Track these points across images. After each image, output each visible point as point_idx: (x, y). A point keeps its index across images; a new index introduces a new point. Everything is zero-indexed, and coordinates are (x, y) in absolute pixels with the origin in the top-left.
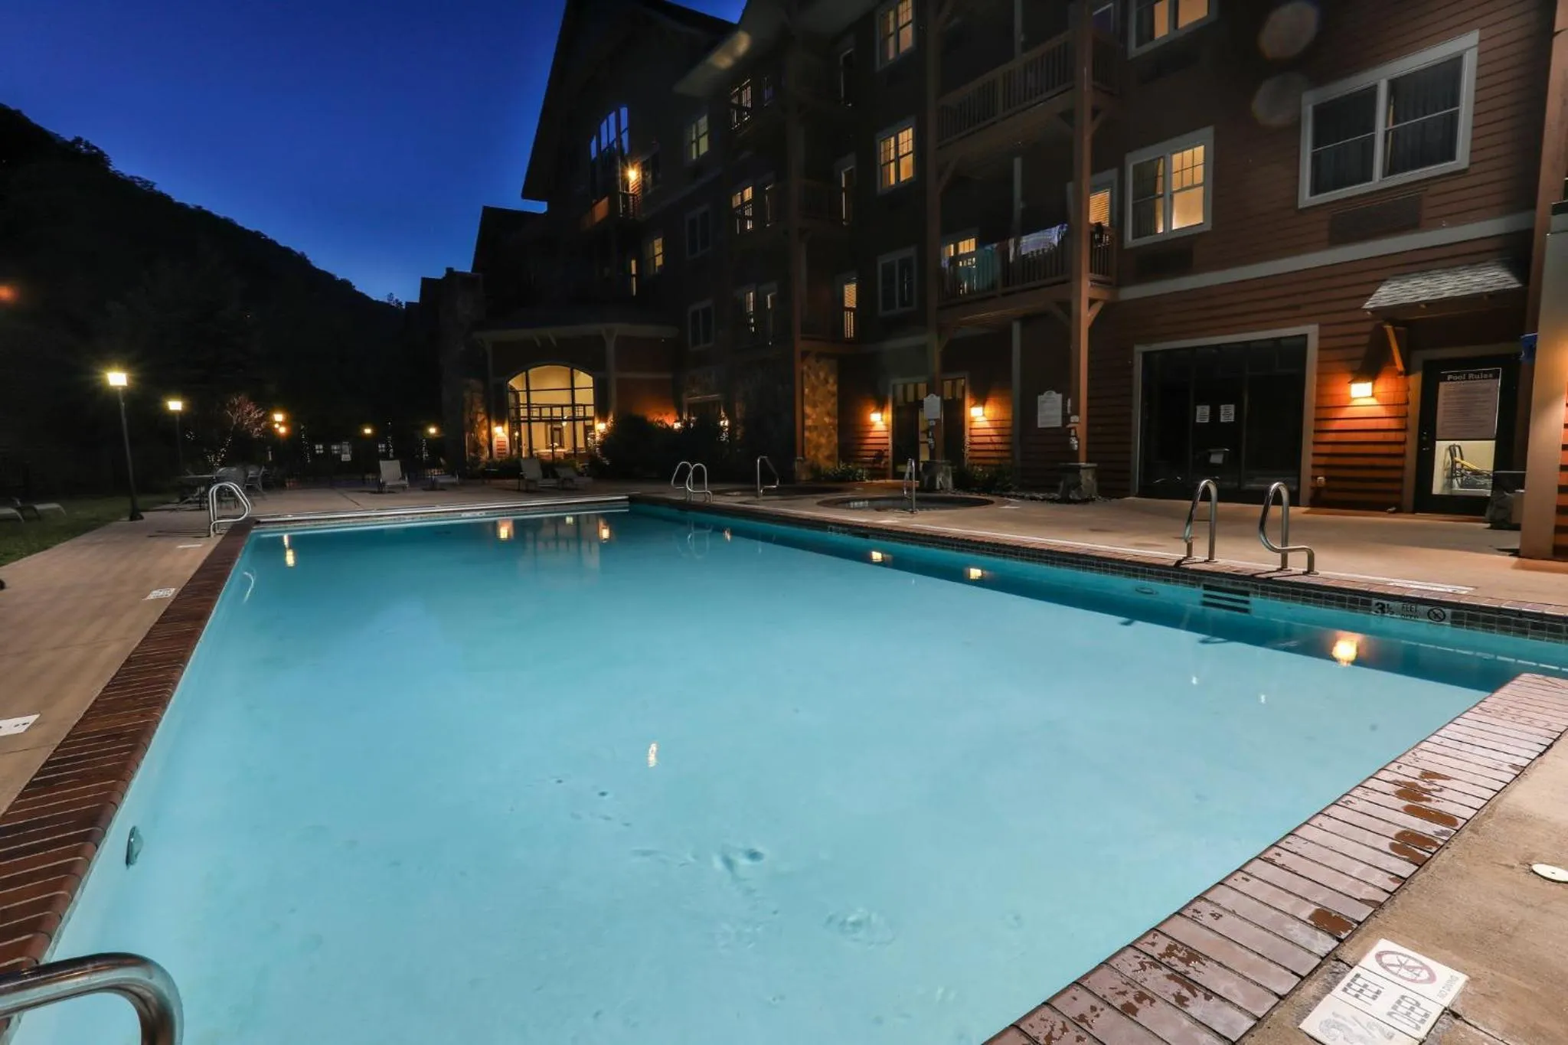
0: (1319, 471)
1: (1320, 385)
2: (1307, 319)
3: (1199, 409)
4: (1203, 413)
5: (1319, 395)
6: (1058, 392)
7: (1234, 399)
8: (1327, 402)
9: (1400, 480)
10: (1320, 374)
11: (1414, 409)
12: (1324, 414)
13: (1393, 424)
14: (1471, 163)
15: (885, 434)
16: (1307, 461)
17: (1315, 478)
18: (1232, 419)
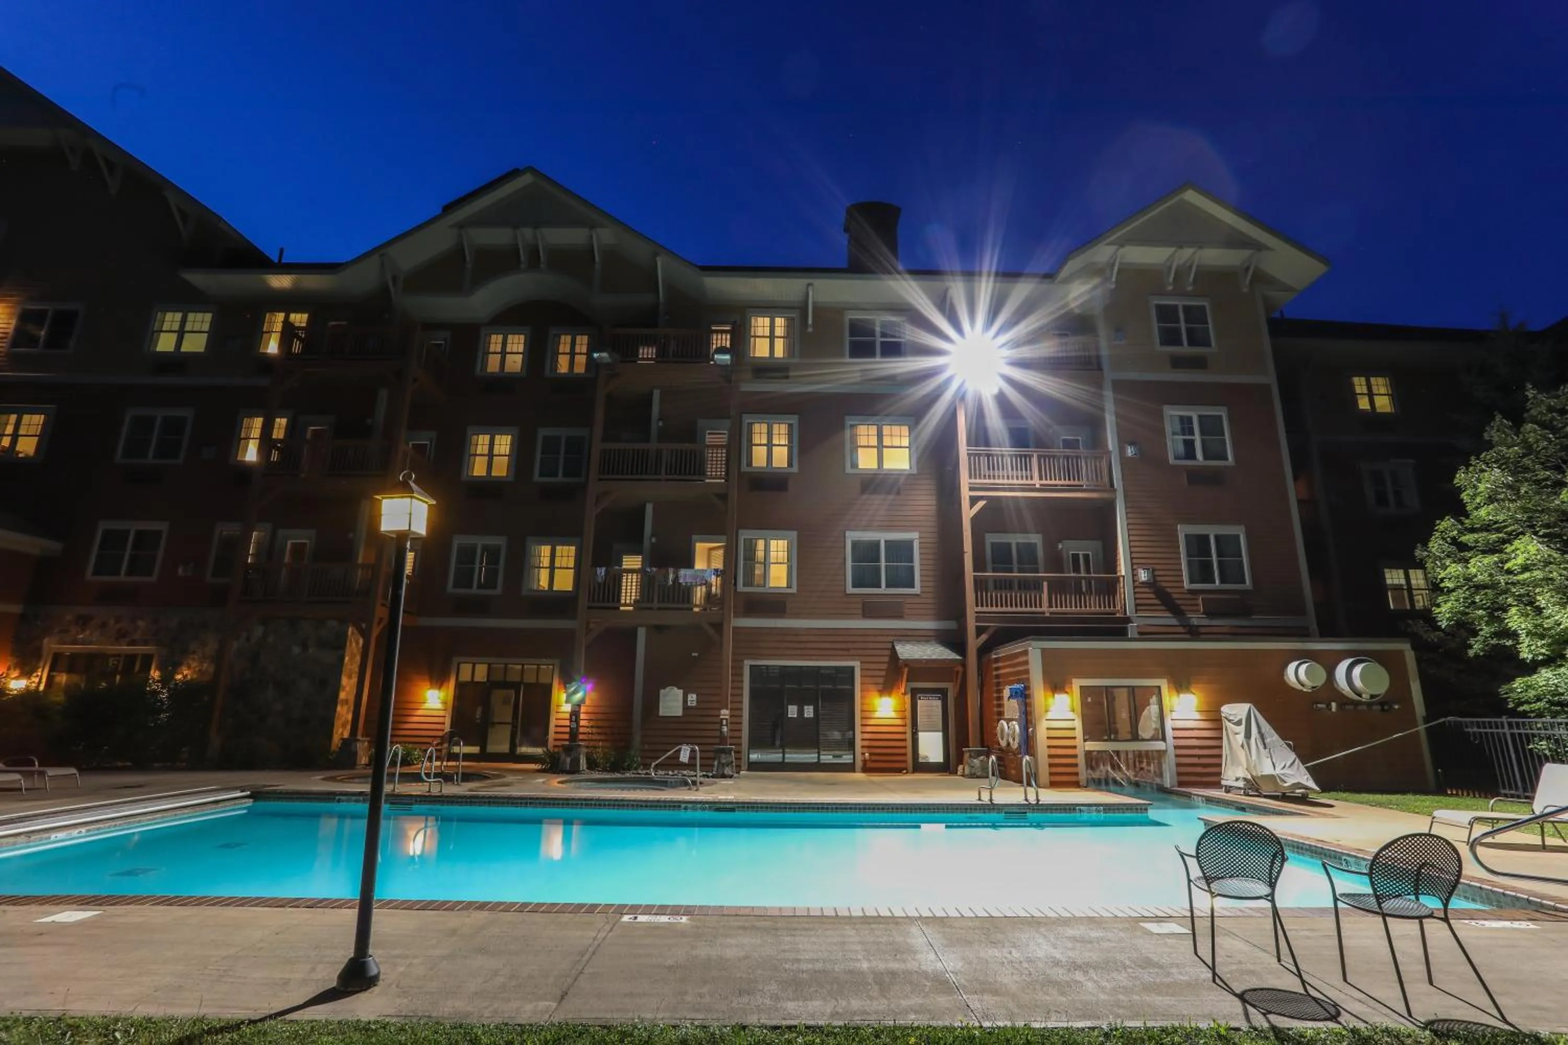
0: (865, 750)
1: (862, 697)
2: (853, 657)
3: (790, 707)
4: (792, 711)
5: (862, 704)
6: (679, 688)
7: (813, 702)
8: (866, 708)
9: (905, 755)
10: (862, 691)
11: (908, 714)
12: (867, 714)
13: (899, 722)
14: (922, 592)
15: (442, 713)
16: (858, 743)
17: (863, 754)
18: (812, 715)
